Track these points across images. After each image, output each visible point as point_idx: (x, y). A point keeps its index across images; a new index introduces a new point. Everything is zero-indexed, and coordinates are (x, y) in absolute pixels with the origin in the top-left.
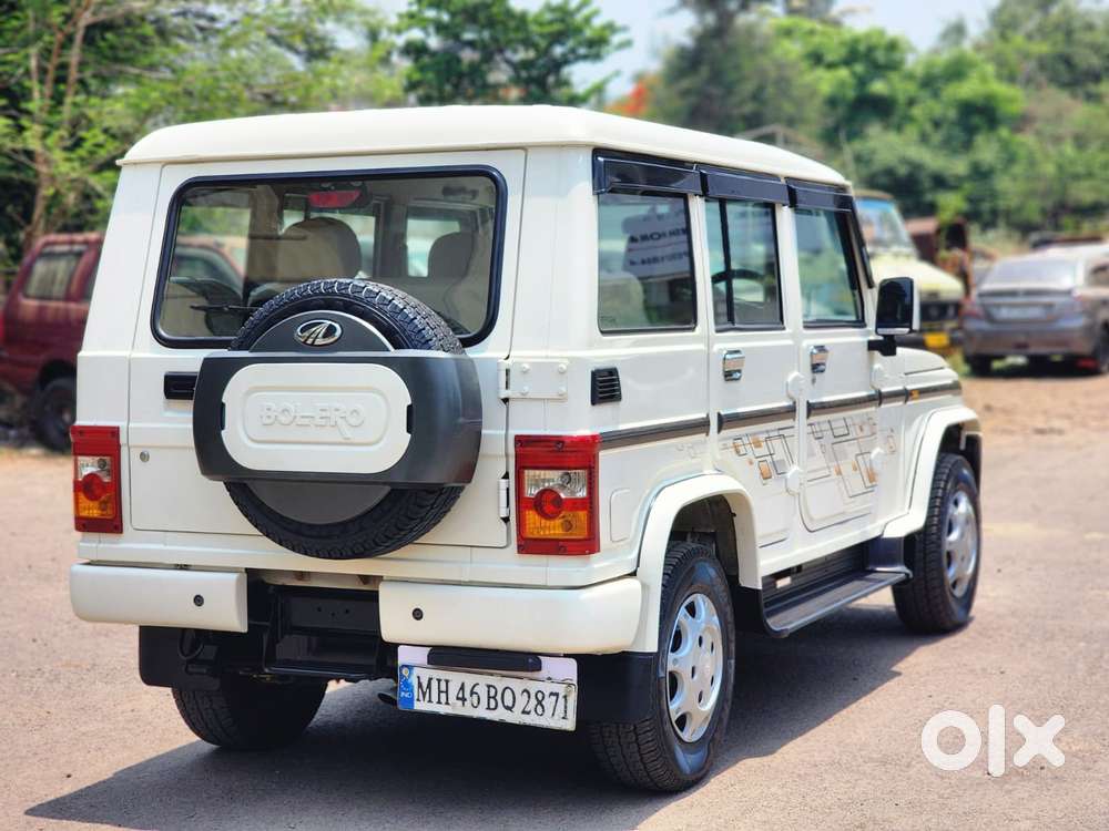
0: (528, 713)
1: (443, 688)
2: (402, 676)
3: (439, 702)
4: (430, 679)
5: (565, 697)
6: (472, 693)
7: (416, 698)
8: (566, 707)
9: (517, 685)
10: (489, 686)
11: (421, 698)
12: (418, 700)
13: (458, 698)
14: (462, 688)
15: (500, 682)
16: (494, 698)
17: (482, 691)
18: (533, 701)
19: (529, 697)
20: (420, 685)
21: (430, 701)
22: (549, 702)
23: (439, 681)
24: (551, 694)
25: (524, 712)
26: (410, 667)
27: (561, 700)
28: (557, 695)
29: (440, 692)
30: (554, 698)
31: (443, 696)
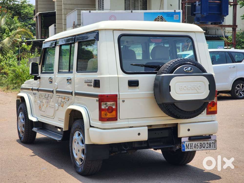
0: (208, 148)
1: (191, 145)
2: (182, 144)
3: (190, 149)
4: (189, 144)
5: (215, 143)
6: (197, 145)
7: (185, 148)
8: (215, 145)
9: (206, 142)
10: (200, 143)
11: (187, 148)
12: (186, 149)
13: (194, 147)
14: (195, 145)
15: (202, 142)
16: (201, 146)
17: (199, 145)
18: (209, 145)
19: (208, 144)
20: (186, 145)
21: (189, 149)
22: (212, 145)
23: (191, 144)
24: (212, 143)
25: (207, 148)
26: (184, 142)
27: (214, 144)
28: (213, 143)
29: (191, 146)
30: (213, 144)
31: (191, 147)
